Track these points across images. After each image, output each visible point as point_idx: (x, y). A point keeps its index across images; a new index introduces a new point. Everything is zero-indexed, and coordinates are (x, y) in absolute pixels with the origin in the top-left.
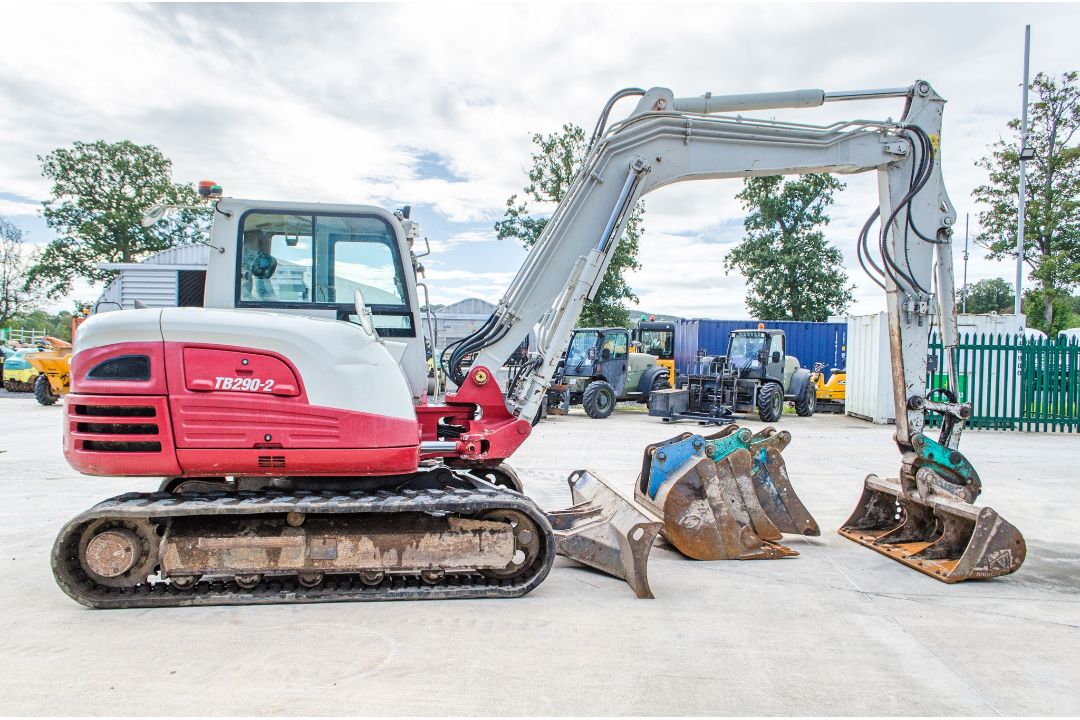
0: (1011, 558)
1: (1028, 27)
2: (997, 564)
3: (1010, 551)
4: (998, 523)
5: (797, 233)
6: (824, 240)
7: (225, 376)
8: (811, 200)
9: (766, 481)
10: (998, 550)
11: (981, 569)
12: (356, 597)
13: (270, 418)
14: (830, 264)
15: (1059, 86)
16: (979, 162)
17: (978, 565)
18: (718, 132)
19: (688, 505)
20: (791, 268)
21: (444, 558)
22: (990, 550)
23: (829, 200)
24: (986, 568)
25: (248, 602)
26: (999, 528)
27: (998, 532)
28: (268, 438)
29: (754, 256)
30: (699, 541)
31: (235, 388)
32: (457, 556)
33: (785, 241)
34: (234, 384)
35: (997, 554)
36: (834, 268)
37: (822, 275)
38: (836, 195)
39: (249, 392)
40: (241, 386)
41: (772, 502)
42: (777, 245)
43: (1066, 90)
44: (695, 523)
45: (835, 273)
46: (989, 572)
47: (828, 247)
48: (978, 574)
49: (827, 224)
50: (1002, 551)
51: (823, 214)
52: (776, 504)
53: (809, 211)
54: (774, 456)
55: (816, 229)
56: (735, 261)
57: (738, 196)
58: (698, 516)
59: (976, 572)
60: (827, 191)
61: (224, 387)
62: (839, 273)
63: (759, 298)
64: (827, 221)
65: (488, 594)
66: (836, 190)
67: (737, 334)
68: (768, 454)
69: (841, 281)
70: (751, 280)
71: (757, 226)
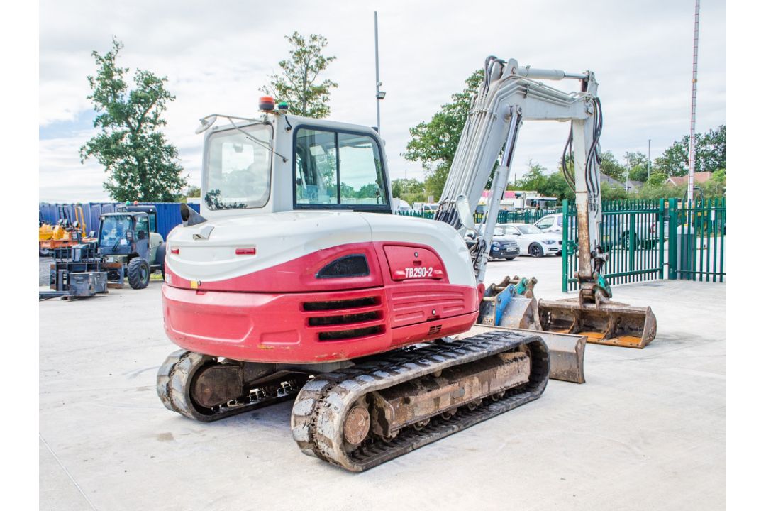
0: (654, 331)
1: (376, 13)
2: (651, 335)
3: (653, 328)
5: (142, 132)
6: (164, 138)
7: (409, 267)
8: (151, 107)
12: (484, 418)
13: (434, 297)
14: (169, 157)
15: (307, 43)
16: (262, 89)
20: (140, 160)
21: (506, 381)
23: (163, 108)
24: (649, 338)
25: (438, 438)
26: (651, 316)
27: (651, 319)
28: (434, 312)
29: (107, 149)
31: (415, 276)
32: (511, 378)
33: (133, 139)
34: (414, 272)
35: (651, 330)
36: (173, 161)
37: (164, 166)
38: (168, 103)
39: (422, 278)
40: (417, 274)
42: (126, 141)
43: (311, 47)
45: (174, 165)
47: (166, 144)
49: (165, 125)
51: (160, 118)
53: (150, 115)
55: (157, 129)
56: (90, 152)
57: (89, 97)
59: (647, 341)
60: (162, 100)
61: (411, 276)
62: (177, 165)
63: (116, 184)
64: (165, 123)
66: (168, 101)
67: (106, 217)
69: (179, 171)
70: (108, 168)
71: (106, 124)
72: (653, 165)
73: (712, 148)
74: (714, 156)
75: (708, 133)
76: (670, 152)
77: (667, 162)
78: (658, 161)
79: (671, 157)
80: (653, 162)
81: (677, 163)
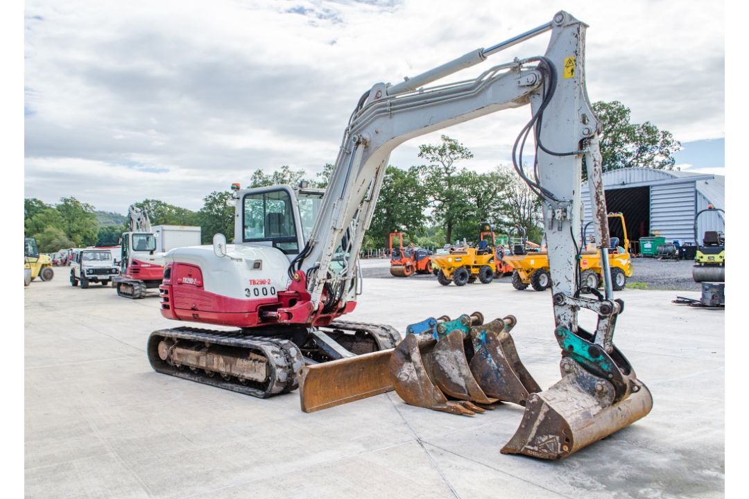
0: (559, 444)
2: (545, 447)
3: (558, 438)
4: (544, 409)
9: (487, 357)
10: (547, 434)
11: (532, 448)
13: (195, 297)
17: (530, 444)
18: (405, 105)
19: (402, 365)
22: (539, 433)
24: (536, 448)
26: (547, 414)
27: (546, 418)
28: (194, 306)
30: (409, 391)
32: (248, 372)
35: (546, 438)
41: (493, 374)
44: (406, 378)
46: (538, 452)
48: (529, 452)
50: (551, 437)
52: (497, 376)
54: (491, 338)
58: (408, 374)
59: (526, 449)
65: (252, 394)
68: (487, 336)
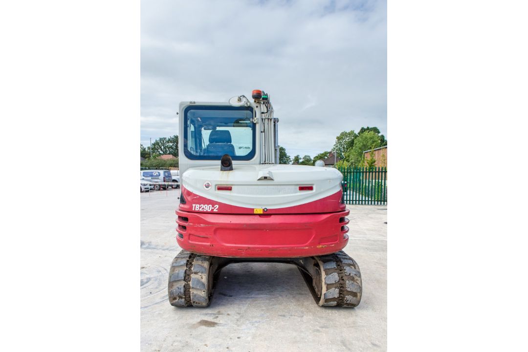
72: (146, 150)
73: (171, 144)
74: (172, 148)
75: (170, 138)
76: (154, 144)
77: (152, 149)
78: (149, 148)
79: (155, 147)
80: (147, 148)
81: (157, 150)
